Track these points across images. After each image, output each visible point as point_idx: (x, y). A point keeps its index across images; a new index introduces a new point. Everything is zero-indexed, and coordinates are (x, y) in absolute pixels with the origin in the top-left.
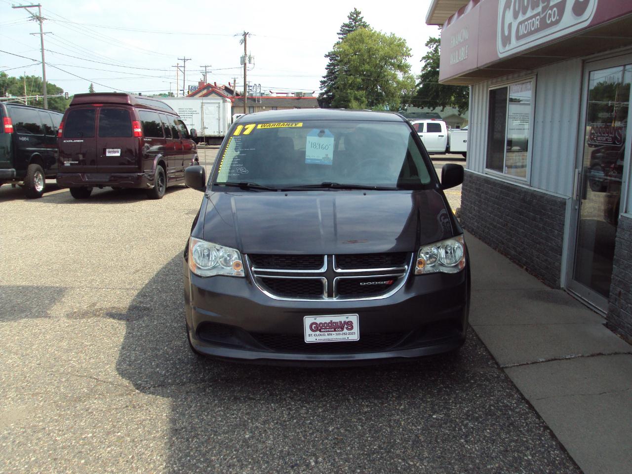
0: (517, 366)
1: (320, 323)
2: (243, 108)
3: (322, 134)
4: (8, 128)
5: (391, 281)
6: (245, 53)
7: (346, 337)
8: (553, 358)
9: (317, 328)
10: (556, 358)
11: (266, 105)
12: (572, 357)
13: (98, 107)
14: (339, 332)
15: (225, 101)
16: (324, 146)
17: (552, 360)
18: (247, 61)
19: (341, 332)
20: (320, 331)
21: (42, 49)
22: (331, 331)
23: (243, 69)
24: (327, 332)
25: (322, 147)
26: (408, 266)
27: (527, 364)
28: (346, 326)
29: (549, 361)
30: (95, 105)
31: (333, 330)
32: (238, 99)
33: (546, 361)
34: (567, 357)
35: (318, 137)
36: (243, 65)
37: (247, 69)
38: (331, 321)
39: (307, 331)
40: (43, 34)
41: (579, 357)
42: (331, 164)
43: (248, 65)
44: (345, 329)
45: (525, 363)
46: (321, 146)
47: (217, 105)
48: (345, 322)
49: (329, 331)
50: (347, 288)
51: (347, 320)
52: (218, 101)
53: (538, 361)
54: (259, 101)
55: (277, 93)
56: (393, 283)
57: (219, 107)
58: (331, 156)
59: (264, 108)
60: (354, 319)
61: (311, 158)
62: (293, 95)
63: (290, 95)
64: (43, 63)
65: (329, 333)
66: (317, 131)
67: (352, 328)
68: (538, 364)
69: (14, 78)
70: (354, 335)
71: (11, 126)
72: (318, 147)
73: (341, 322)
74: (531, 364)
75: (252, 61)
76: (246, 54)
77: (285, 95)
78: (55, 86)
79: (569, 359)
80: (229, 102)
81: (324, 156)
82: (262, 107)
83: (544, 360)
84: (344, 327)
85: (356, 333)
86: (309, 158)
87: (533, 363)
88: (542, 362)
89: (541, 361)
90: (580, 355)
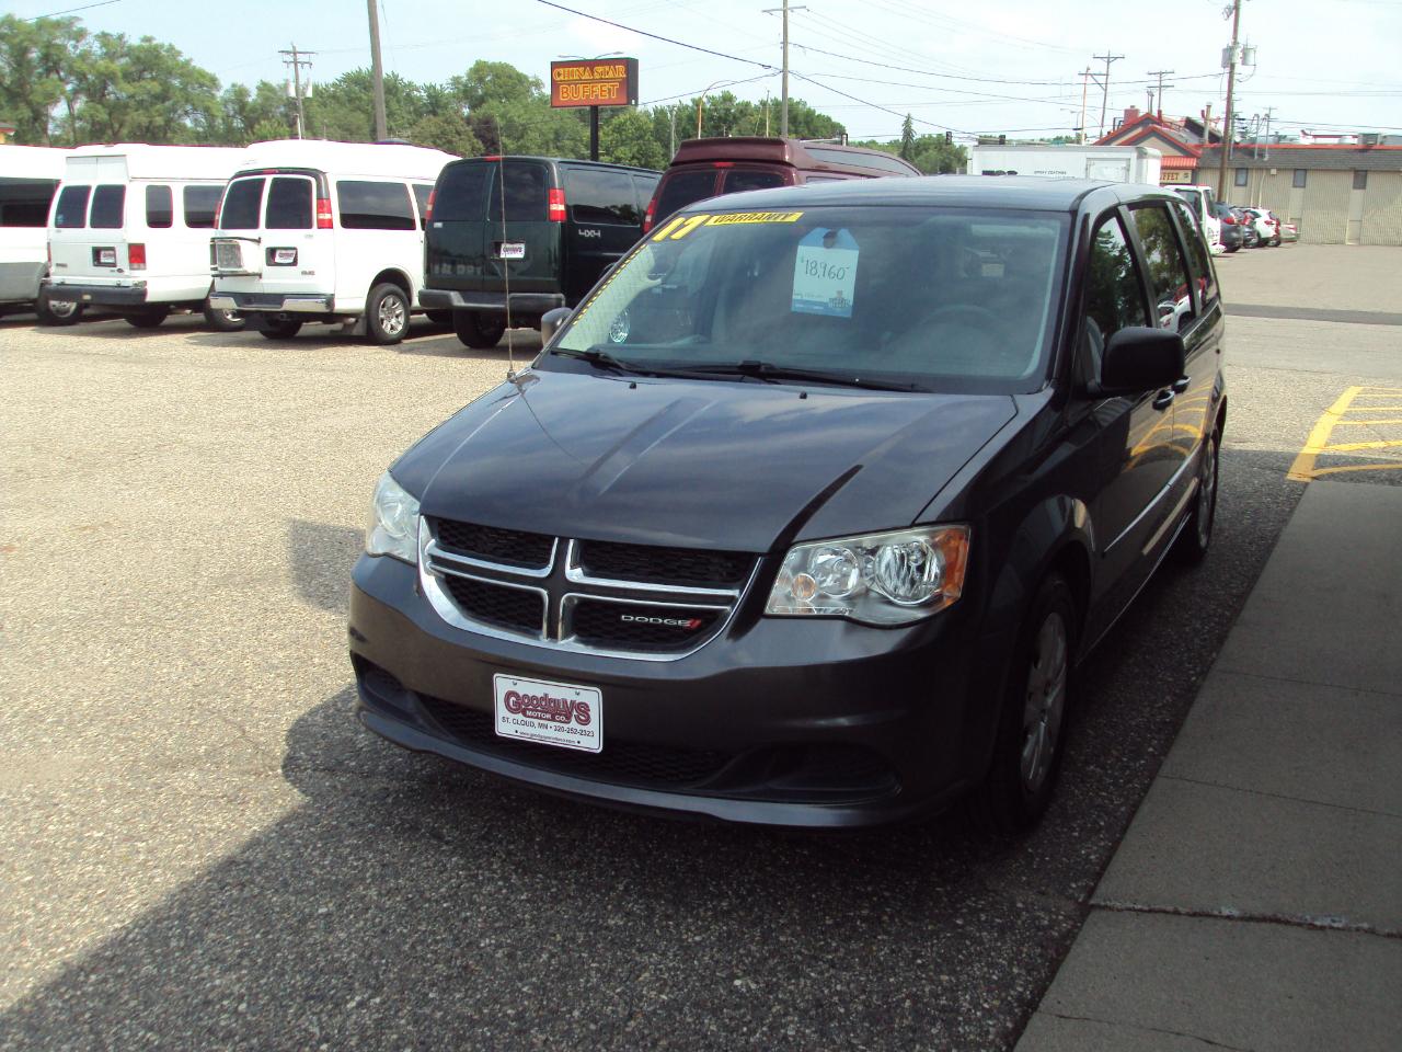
0: (1141, 910)
1: (525, 696)
2: (1218, 174)
3: (830, 240)
4: (556, 212)
5: (698, 622)
6: (1235, 38)
7: (575, 738)
8: (1269, 913)
9: (520, 705)
10: (1280, 916)
11: (1282, 166)
12: (1335, 925)
13: (721, 168)
14: (562, 725)
15: (1142, 155)
16: (835, 270)
17: (1264, 919)
18: (1237, 59)
19: (566, 726)
20: (525, 715)
21: (785, 43)
22: (545, 719)
23: (1226, 77)
24: (537, 718)
25: (830, 273)
26: (741, 593)
27: (1177, 913)
28: (575, 713)
29: (1251, 919)
30: (718, 164)
31: (548, 716)
32: (1213, 149)
33: (1242, 919)
34: (1318, 923)
35: (823, 249)
36: (1228, 70)
37: (1236, 77)
38: (546, 695)
39: (501, 710)
40: (789, 12)
41: (1358, 929)
42: (849, 315)
43: (1239, 68)
44: (573, 719)
45: (1170, 908)
46: (827, 270)
47: (1124, 164)
48: (573, 702)
49: (541, 718)
50: (594, 621)
51: (579, 699)
52: (1126, 155)
53: (1216, 913)
54: (1261, 155)
55: (1315, 136)
56: (700, 628)
57: (1128, 169)
58: (849, 295)
59: (1274, 172)
60: (592, 698)
61: (805, 298)
62: (1355, 141)
63: (1349, 141)
64: (785, 72)
65: (542, 722)
66: (821, 232)
67: (587, 721)
68: (1210, 921)
69: (747, 104)
70: (590, 740)
71: (561, 208)
72: (820, 271)
73: (565, 701)
74: (1188, 914)
75: (1251, 58)
76: (1235, 43)
77: (1336, 141)
78: (829, 119)
79: (1322, 928)
80: (1155, 157)
81: (835, 295)
82: (1268, 170)
83: (1235, 913)
84: (570, 713)
85: (597, 734)
86: (799, 297)
87: (1195, 915)
88: (1229, 918)
89: (1226, 912)
90: (1365, 925)
